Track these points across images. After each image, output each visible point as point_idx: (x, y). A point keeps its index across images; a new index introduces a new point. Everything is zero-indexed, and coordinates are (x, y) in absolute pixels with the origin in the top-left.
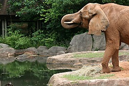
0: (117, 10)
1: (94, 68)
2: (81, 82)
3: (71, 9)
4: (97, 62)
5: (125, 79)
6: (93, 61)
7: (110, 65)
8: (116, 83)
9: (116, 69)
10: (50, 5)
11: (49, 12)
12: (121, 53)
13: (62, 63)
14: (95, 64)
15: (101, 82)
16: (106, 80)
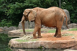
0: (40, 10)
1: (29, 36)
2: (24, 42)
3: (19, 10)
4: (31, 34)
5: (43, 41)
6: (29, 33)
7: (37, 35)
8: (39, 43)
9: (40, 37)
10: (10, 8)
11: (9, 11)
12: (42, 30)
13: (15, 34)
15: (33, 43)
16: (35, 42)
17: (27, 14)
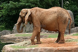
1: (27, 42)
2: (20, 49)
3: (14, 10)
4: (28, 39)
5: (43, 48)
6: (26, 38)
8: (39, 50)
9: (39, 42)
10: (3, 8)
11: (2, 12)
12: (41, 34)
13: (9, 39)
14: (27, 40)
15: (31, 50)
16: (33, 48)
17: (24, 15)
